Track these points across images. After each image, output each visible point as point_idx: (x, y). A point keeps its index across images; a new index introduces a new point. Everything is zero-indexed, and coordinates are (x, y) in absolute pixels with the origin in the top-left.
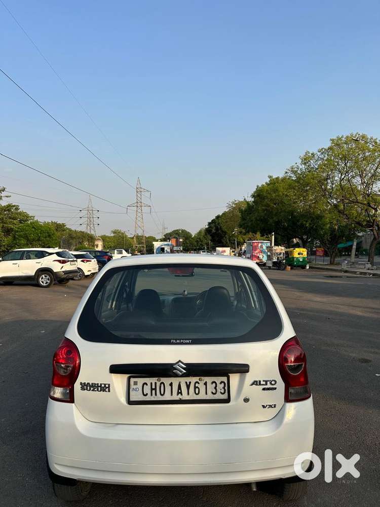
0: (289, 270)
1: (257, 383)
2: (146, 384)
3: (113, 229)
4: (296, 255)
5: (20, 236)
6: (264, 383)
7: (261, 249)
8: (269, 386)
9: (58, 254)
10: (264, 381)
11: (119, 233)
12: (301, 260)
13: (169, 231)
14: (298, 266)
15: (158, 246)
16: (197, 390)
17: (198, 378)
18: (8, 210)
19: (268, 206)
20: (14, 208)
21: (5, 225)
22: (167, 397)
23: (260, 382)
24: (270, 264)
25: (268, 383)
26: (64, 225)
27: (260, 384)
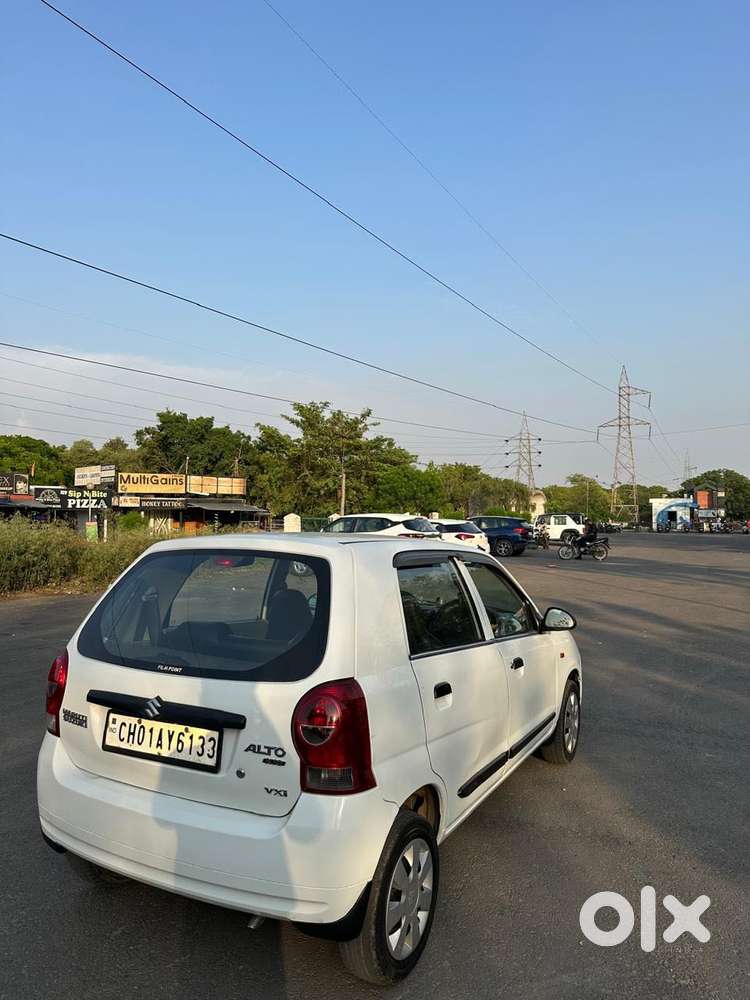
1: (254, 749)
2: (124, 724)
3: (572, 473)
5: (385, 491)
6: (266, 751)
8: (273, 757)
9: (407, 524)
10: (265, 747)
11: (582, 480)
13: (695, 475)
15: (662, 507)
16: (180, 745)
17: (184, 727)
18: (376, 447)
20: (386, 443)
21: (371, 473)
22: (144, 748)
23: (259, 747)
25: (273, 751)
26: (477, 469)
27: (259, 752)
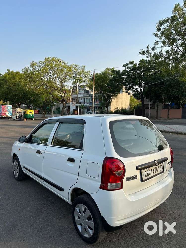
0: (26, 120)
4: (28, 113)
6: (169, 163)
7: (7, 109)
12: (31, 116)
14: (30, 119)
16: (157, 170)
19: (10, 86)
22: (151, 175)
24: (14, 117)
